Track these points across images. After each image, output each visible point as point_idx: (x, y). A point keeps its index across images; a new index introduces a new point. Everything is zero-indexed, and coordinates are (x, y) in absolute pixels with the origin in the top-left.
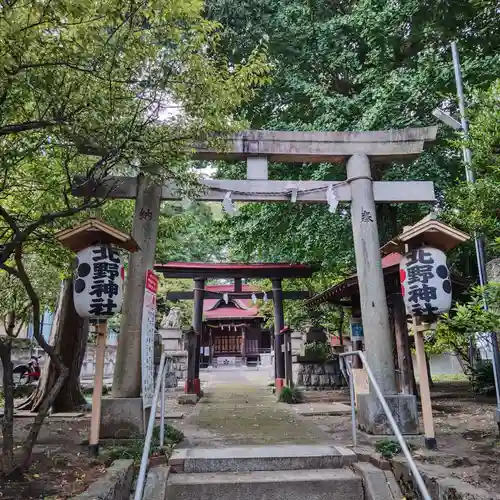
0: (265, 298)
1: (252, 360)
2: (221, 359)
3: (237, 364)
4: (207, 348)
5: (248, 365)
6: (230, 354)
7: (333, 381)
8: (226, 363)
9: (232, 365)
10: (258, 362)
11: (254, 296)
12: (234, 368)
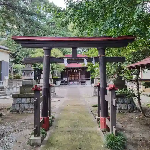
0: (94, 62)
1: (83, 82)
2: (71, 82)
3: (78, 84)
4: (66, 78)
5: (82, 84)
6: (75, 80)
7: (129, 108)
8: (74, 84)
9: (75, 85)
10: (85, 83)
11: (85, 61)
12: (76, 86)
